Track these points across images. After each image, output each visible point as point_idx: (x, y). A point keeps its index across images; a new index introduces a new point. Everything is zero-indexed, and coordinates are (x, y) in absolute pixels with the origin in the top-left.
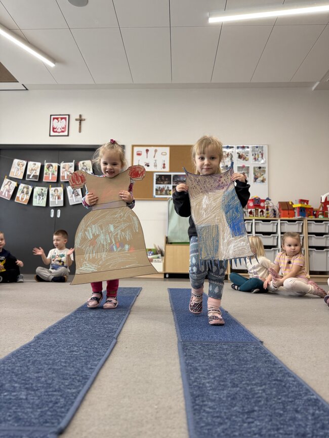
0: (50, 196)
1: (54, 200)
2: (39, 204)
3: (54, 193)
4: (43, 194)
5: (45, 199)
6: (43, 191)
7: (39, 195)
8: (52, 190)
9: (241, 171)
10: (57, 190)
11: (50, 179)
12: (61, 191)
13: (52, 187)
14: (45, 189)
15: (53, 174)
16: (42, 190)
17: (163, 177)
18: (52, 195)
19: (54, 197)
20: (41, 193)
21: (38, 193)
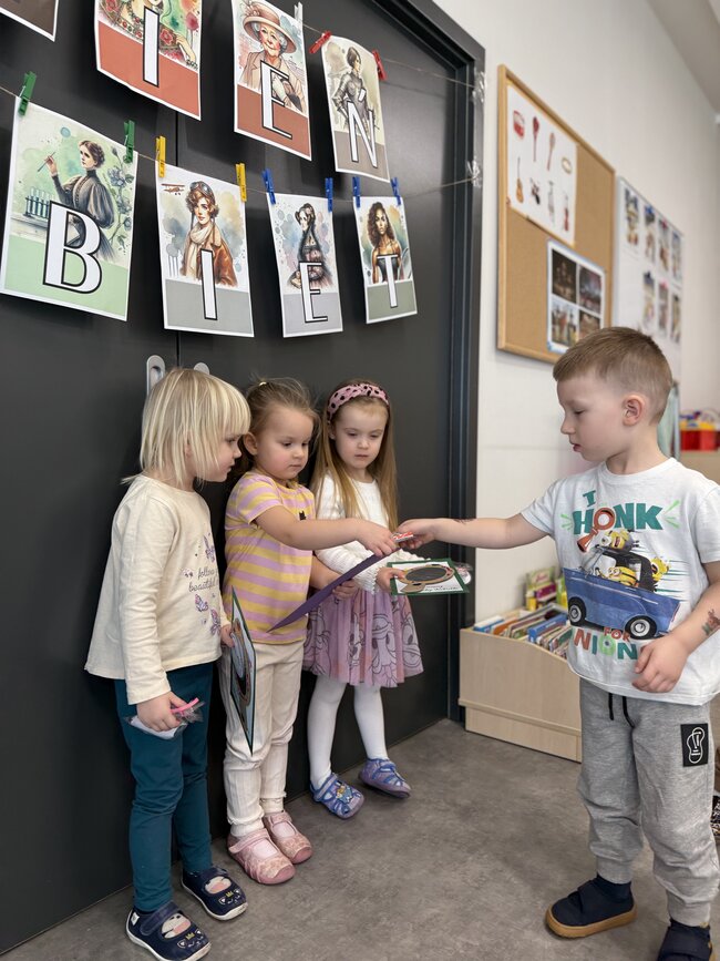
0: (165, 239)
1: (191, 279)
2: (66, 286)
4: (103, 195)
5: (123, 257)
7: (67, 197)
8: (174, 182)
10: (210, 196)
12: (234, 214)
14: (119, 157)
16: (97, 153)
17: (564, 265)
18: (176, 229)
19: (193, 250)
20: (84, 188)
21: (56, 178)
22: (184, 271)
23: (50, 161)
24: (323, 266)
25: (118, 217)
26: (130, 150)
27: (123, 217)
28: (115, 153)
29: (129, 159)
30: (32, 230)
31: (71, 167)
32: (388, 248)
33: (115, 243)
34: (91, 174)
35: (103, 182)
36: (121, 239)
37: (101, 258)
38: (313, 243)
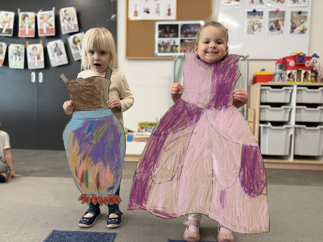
0: (28, 56)
1: (33, 61)
2: (15, 65)
3: (32, 51)
4: (19, 53)
5: (23, 60)
6: (19, 50)
7: (15, 54)
8: (30, 47)
9: (274, 17)
11: (27, 33)
13: (29, 44)
14: (21, 47)
15: (30, 27)
16: (18, 47)
17: (168, 27)
19: (34, 56)
21: (13, 52)
23: (12, 50)
26: (23, 45)
27: (23, 54)
32: (79, 44)
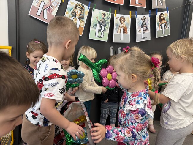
0: (115, 27)
1: (119, 33)
3: (119, 22)
7: (99, 23)
8: (117, 16)
10: (124, 18)
14: (108, 15)
16: (104, 15)
18: (117, 25)
19: (120, 28)
20: (102, 21)
21: (98, 20)
22: (118, 32)
23: (97, 17)
24: (147, 28)
25: (107, 24)
26: (110, 13)
27: (108, 24)
28: (107, 14)
29: (110, 15)
30: (94, 29)
31: (100, 18)
32: (163, 22)
33: (106, 29)
34: (103, 18)
35: (105, 19)
36: (107, 28)
37: (104, 32)
38: (145, 24)
